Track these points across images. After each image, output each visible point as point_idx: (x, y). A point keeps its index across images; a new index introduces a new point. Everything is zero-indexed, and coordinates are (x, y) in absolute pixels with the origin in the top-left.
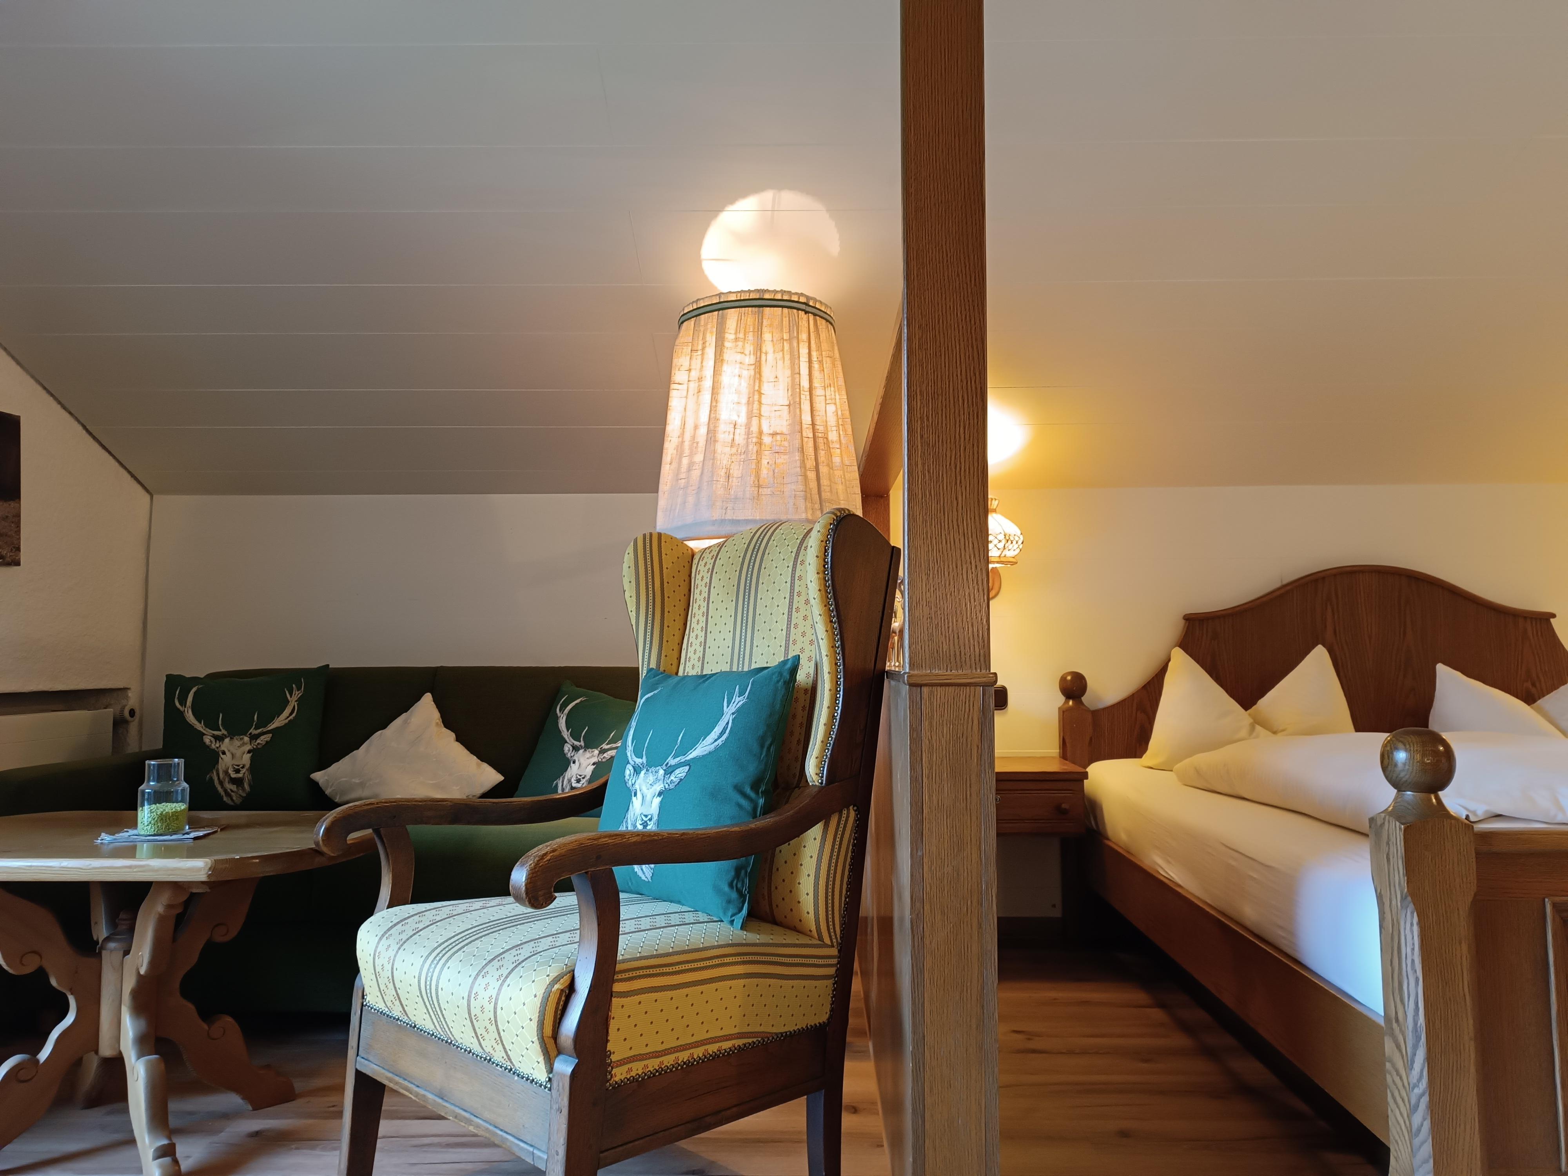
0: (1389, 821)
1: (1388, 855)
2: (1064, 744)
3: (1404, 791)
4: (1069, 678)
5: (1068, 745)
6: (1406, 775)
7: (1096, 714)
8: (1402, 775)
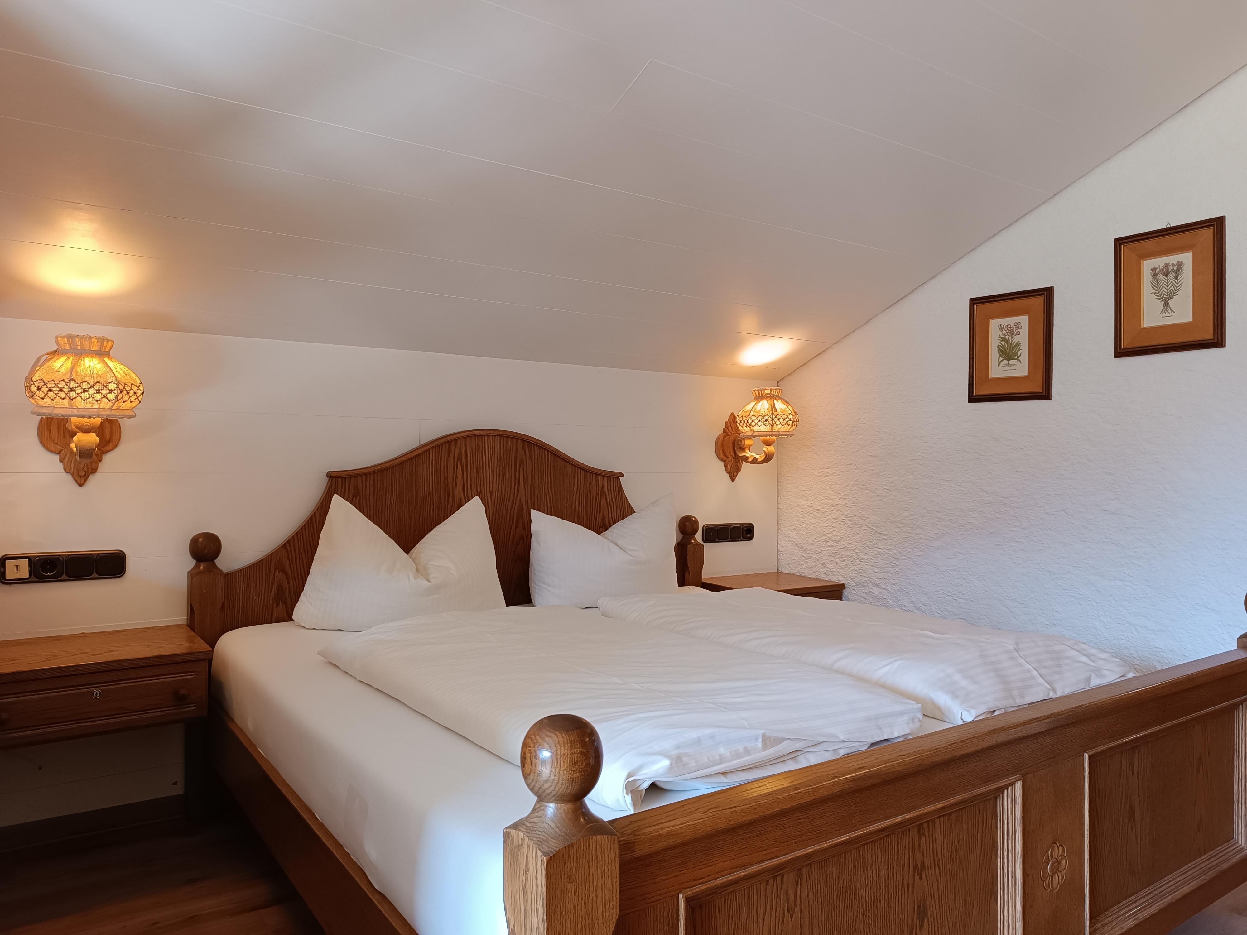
0: (529, 846)
1: (525, 887)
2: (191, 611)
3: (547, 802)
4: (201, 540)
5: (196, 612)
6: (551, 786)
7: (230, 577)
8: (546, 786)
